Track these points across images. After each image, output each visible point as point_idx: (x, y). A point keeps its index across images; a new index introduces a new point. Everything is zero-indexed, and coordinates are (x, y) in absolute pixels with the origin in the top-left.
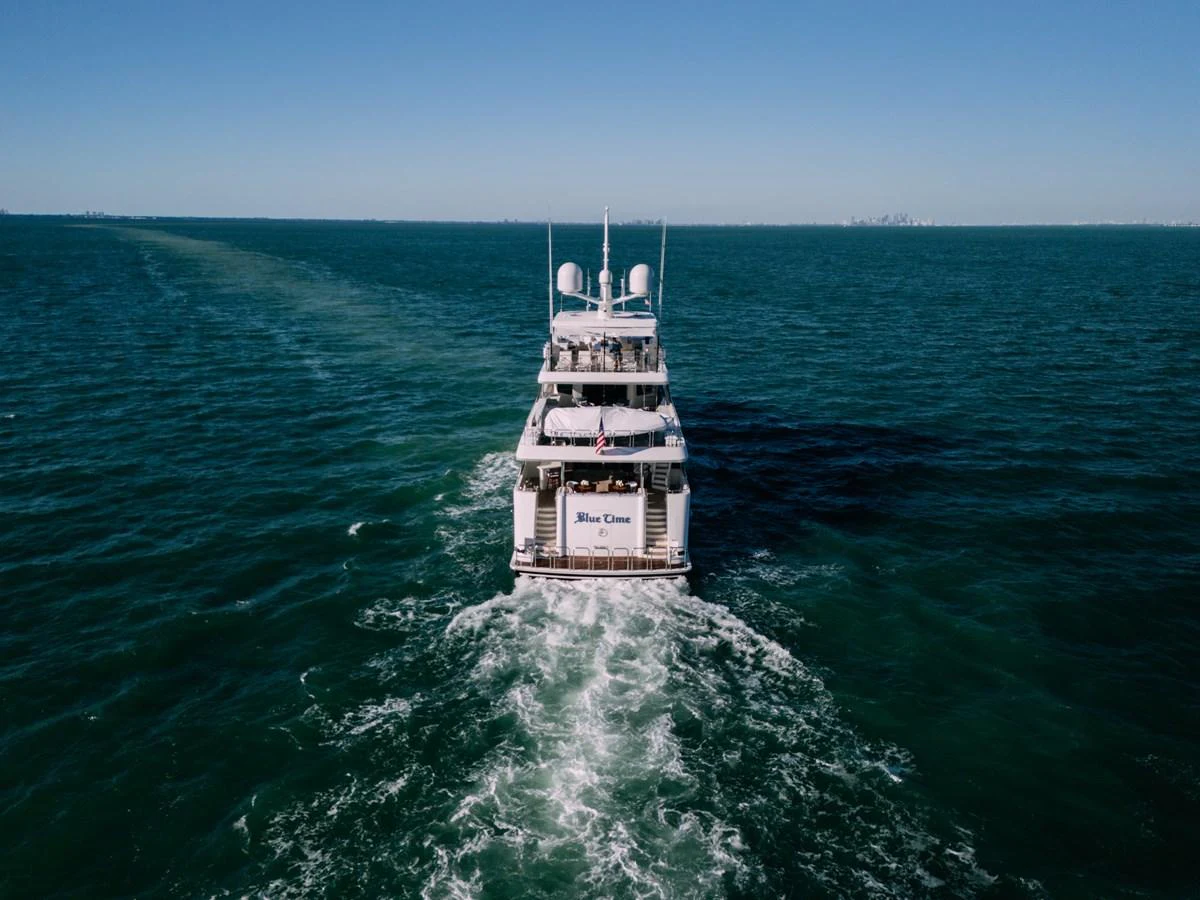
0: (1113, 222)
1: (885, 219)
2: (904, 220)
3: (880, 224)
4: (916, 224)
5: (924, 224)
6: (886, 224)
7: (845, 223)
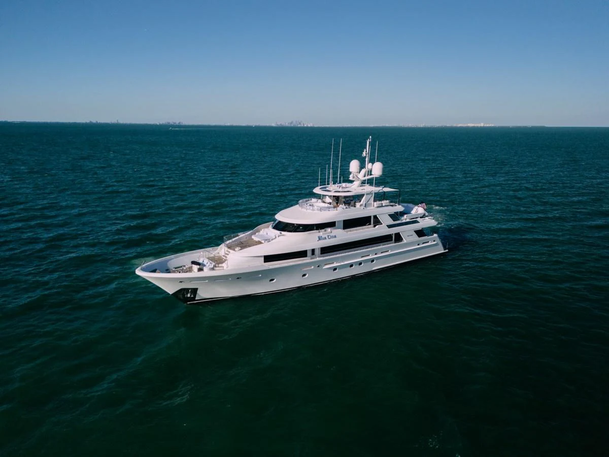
0: (387, 125)
1: (292, 123)
2: (300, 124)
3: (289, 126)
4: (305, 126)
5: (309, 126)
6: (292, 125)
7: (273, 125)
